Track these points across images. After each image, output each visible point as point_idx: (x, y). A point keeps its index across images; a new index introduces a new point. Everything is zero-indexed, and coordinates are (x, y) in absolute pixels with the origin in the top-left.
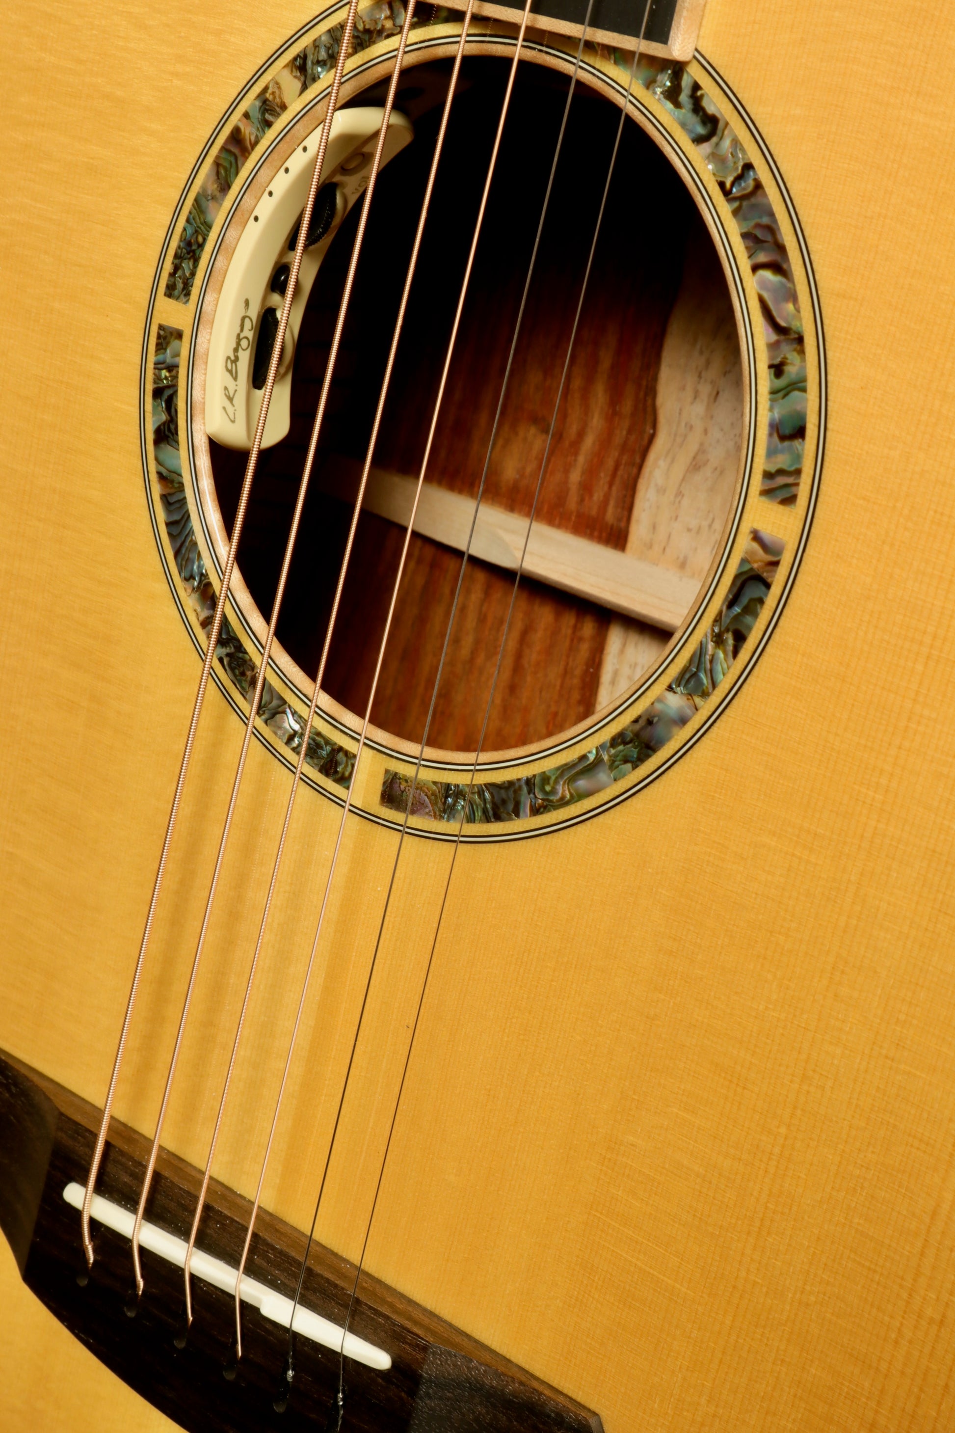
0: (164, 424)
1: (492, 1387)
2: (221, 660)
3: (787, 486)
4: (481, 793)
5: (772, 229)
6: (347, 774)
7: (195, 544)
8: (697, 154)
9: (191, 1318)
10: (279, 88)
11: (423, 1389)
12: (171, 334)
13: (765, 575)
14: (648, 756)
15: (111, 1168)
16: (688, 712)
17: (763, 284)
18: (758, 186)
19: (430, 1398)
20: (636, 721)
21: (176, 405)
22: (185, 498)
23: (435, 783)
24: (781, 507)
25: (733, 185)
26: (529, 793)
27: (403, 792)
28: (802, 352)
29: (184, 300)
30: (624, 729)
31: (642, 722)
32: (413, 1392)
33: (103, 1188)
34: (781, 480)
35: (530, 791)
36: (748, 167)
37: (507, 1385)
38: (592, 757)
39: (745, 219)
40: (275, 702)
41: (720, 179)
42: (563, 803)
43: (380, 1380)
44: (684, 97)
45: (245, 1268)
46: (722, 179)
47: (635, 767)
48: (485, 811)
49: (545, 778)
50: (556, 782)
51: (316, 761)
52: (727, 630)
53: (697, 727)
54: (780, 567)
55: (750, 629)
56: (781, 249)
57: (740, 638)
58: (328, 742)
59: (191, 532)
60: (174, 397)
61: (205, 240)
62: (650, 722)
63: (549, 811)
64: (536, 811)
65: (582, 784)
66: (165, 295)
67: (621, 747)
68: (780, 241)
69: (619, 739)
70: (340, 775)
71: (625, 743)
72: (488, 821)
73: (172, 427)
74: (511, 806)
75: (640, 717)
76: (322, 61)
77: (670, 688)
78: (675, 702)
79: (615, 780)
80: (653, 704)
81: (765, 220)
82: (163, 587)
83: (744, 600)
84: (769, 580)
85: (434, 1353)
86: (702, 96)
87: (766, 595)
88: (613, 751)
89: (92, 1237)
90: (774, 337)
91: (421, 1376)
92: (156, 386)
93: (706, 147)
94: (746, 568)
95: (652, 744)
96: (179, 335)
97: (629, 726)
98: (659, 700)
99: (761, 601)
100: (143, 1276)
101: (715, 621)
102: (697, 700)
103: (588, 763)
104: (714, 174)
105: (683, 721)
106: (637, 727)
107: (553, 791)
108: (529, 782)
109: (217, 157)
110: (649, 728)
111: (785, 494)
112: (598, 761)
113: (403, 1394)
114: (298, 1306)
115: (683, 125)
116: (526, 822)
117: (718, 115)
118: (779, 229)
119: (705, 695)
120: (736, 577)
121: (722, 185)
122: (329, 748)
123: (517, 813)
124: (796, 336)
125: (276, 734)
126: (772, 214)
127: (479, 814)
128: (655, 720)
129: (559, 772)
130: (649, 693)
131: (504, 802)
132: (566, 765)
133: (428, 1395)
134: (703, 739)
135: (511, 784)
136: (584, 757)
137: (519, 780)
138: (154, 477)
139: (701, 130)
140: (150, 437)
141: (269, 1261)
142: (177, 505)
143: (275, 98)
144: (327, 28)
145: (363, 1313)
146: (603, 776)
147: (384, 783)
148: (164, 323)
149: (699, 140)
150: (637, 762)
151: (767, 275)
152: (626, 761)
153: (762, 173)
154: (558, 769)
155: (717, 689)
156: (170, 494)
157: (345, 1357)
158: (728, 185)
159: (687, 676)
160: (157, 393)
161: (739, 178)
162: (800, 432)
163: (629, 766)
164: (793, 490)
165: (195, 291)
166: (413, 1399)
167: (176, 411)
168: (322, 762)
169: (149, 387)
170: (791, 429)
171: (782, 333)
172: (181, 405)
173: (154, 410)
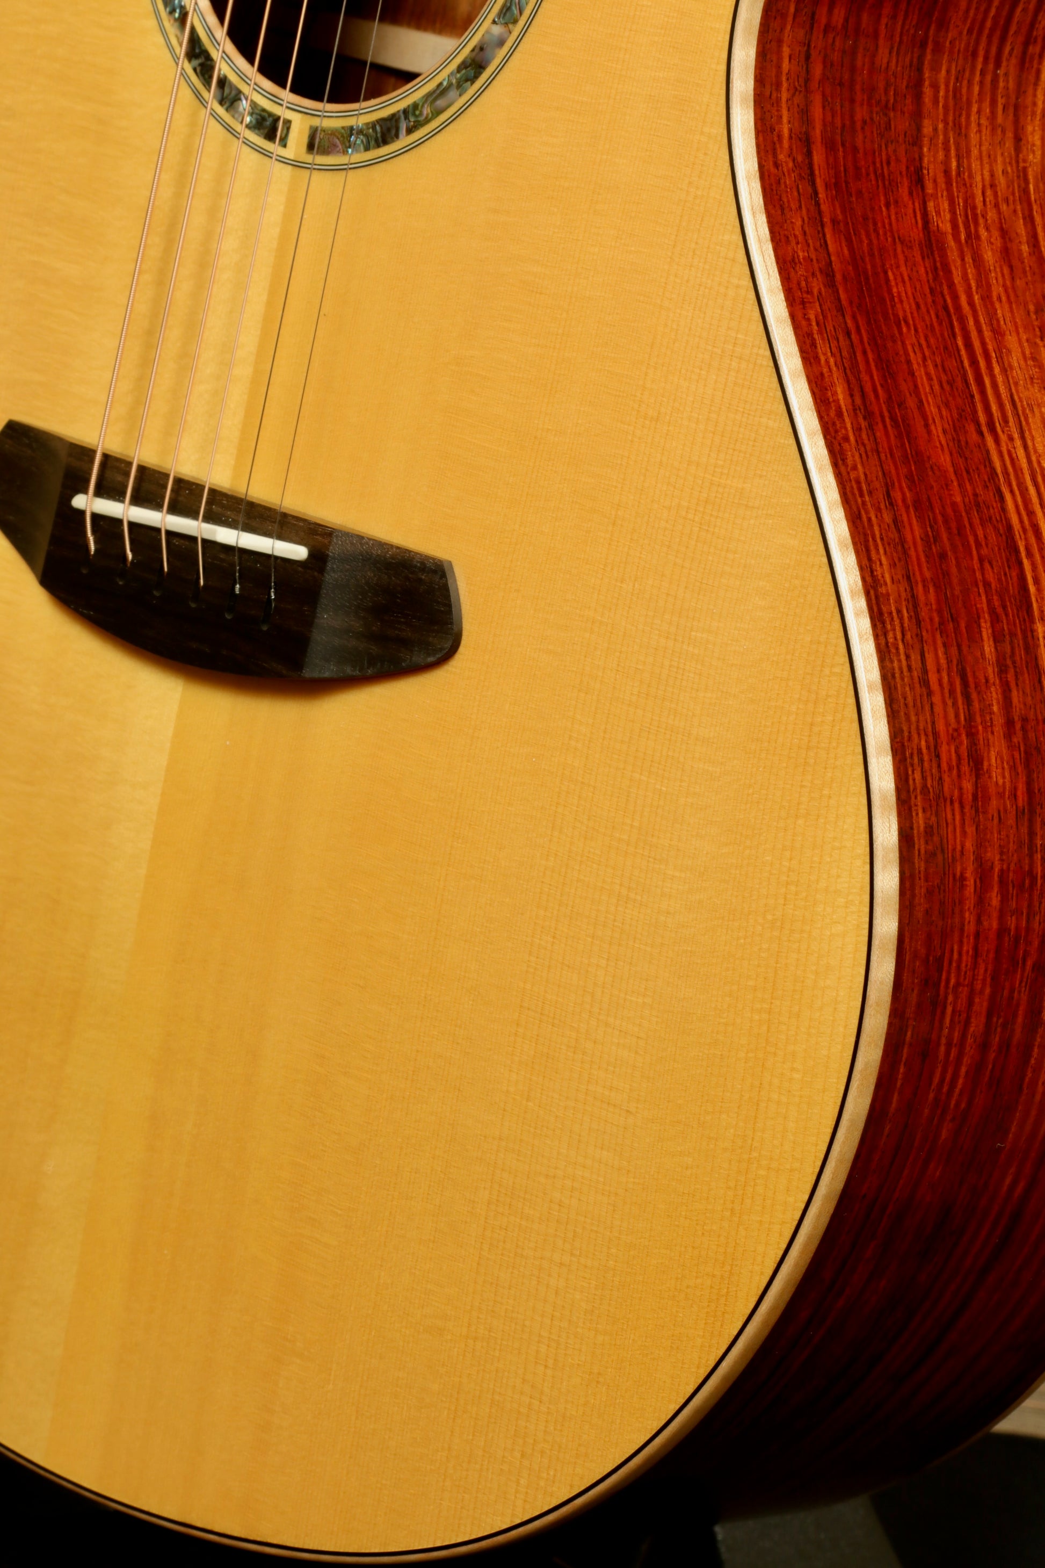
1: (378, 555)
2: (195, 70)
4: (374, 127)
6: (284, 136)
9: (166, 569)
11: (329, 565)
14: (480, 73)
15: (109, 474)
16: (506, 36)
19: (334, 571)
20: (473, 50)
23: (343, 128)
26: (405, 120)
30: (466, 58)
31: (477, 50)
32: (322, 570)
33: (101, 491)
35: (406, 118)
37: (388, 552)
38: (445, 83)
40: (234, 93)
42: (427, 121)
43: (300, 569)
45: (204, 517)
47: (473, 83)
48: (376, 140)
49: (415, 106)
50: (423, 106)
51: (262, 131)
53: (511, 45)
58: (270, 114)
62: (482, 49)
63: (418, 129)
64: (410, 131)
65: (440, 103)
67: (464, 71)
69: (463, 66)
70: (279, 138)
71: (466, 68)
72: (378, 146)
74: (393, 132)
75: (475, 46)
77: (494, 22)
78: (497, 30)
79: (460, 95)
80: (483, 35)
82: (152, 23)
85: (337, 536)
88: (458, 75)
89: (94, 532)
91: (328, 555)
95: (483, 64)
97: (468, 55)
98: (487, 32)
100: (131, 550)
102: (511, 26)
103: (443, 87)
105: (501, 43)
106: (474, 53)
107: (421, 114)
108: (405, 112)
110: (481, 53)
112: (450, 85)
113: (316, 574)
114: (241, 533)
116: (404, 140)
119: (515, 22)
122: (271, 119)
123: (397, 136)
125: (233, 117)
127: (372, 143)
128: (485, 46)
129: (424, 99)
130: (481, 28)
131: (389, 130)
132: (429, 92)
133: (332, 569)
134: (515, 52)
135: (393, 115)
136: (441, 84)
137: (399, 111)
141: (223, 506)
145: (289, 523)
146: (453, 93)
147: (309, 137)
150: (473, 80)
152: (467, 80)
154: (423, 97)
155: (523, 16)
157: (277, 558)
159: (504, 11)
163: (469, 83)
166: (323, 575)
168: (266, 131)
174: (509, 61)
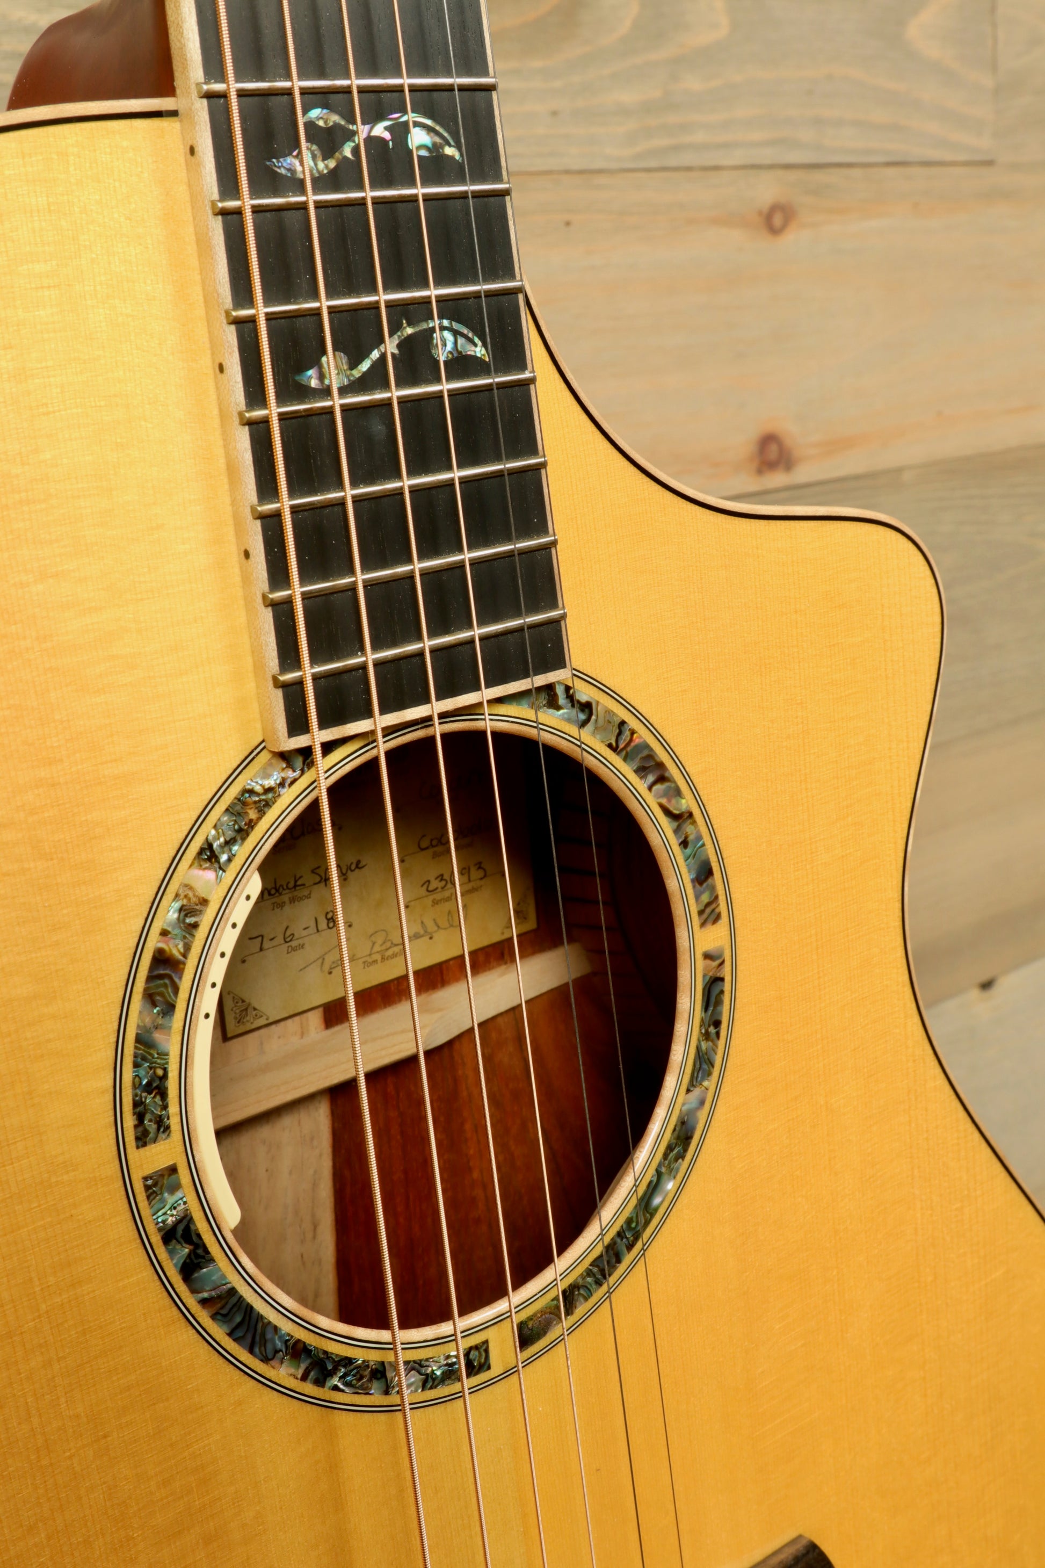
0: (189, 1255)
3: (713, 910)
4: (590, 1273)
5: (651, 756)
6: (483, 1360)
7: (267, 1324)
8: (587, 735)
10: (191, 888)
12: (162, 1176)
13: (718, 975)
14: (690, 1144)
16: (703, 1095)
17: (658, 796)
18: (633, 732)
20: (674, 1130)
21: (197, 1231)
22: (241, 1297)
24: (715, 926)
25: (617, 741)
26: (622, 1240)
27: (532, 1329)
28: (694, 823)
29: (164, 1136)
30: (669, 1142)
31: (678, 1127)
34: (708, 910)
35: (623, 1238)
36: (623, 723)
38: (654, 1178)
39: (632, 759)
41: (607, 743)
42: (648, 1224)
44: (562, 700)
46: (609, 742)
47: (683, 1158)
48: (597, 1281)
49: (630, 1221)
50: (640, 1215)
52: (709, 1026)
53: (711, 1099)
54: (726, 962)
55: (721, 1013)
56: (660, 765)
57: (717, 1024)
59: (260, 1317)
60: (192, 1227)
61: (165, 1070)
62: (683, 1123)
63: (641, 1237)
64: (630, 1247)
65: (655, 1199)
66: (138, 1147)
67: (672, 1154)
68: (658, 760)
69: (667, 1151)
70: (477, 1367)
72: (603, 1284)
73: (200, 1251)
74: (614, 1260)
75: (676, 1126)
76: (231, 839)
77: (688, 1091)
78: (696, 1096)
79: (676, 1177)
80: (681, 1110)
81: (645, 753)
83: (713, 999)
84: (722, 976)
86: (574, 692)
87: (723, 986)
88: (667, 1162)
90: (675, 824)
92: (162, 1233)
93: (590, 727)
94: (707, 978)
95: (689, 1134)
96: (173, 1170)
97: (671, 1138)
98: (683, 1104)
99: (722, 992)
101: (701, 1026)
102: (706, 1083)
103: (654, 1183)
104: (602, 742)
105: (702, 1103)
106: (676, 1133)
107: (639, 1223)
108: (620, 1233)
109: (146, 990)
110: (684, 1126)
111: (713, 917)
112: (659, 1176)
115: (569, 720)
116: (628, 1258)
117: (589, 700)
118: (656, 754)
120: (704, 989)
121: (610, 746)
123: (619, 1260)
124: (688, 814)
126: (647, 746)
127: (594, 1287)
129: (637, 1208)
130: (676, 1106)
131: (609, 1262)
132: (639, 1199)
135: (609, 1246)
136: (651, 1182)
137: (613, 1239)
138: (196, 1309)
139: (582, 717)
142: (233, 1309)
143: (189, 900)
144: (224, 808)
146: (666, 1182)
148: (147, 1172)
149: (583, 724)
150: (685, 1154)
151: (658, 787)
152: (677, 1159)
153: (633, 723)
155: (715, 1066)
156: (222, 1308)
158: (614, 744)
159: (696, 1074)
160: (169, 1236)
161: (620, 734)
162: (710, 873)
163: (680, 1160)
164: (717, 911)
165: (174, 1122)
167: (199, 1236)
169: (156, 1239)
170: (704, 874)
171: (679, 818)
172: (201, 1226)
173: (171, 1253)
174: (714, 1114)
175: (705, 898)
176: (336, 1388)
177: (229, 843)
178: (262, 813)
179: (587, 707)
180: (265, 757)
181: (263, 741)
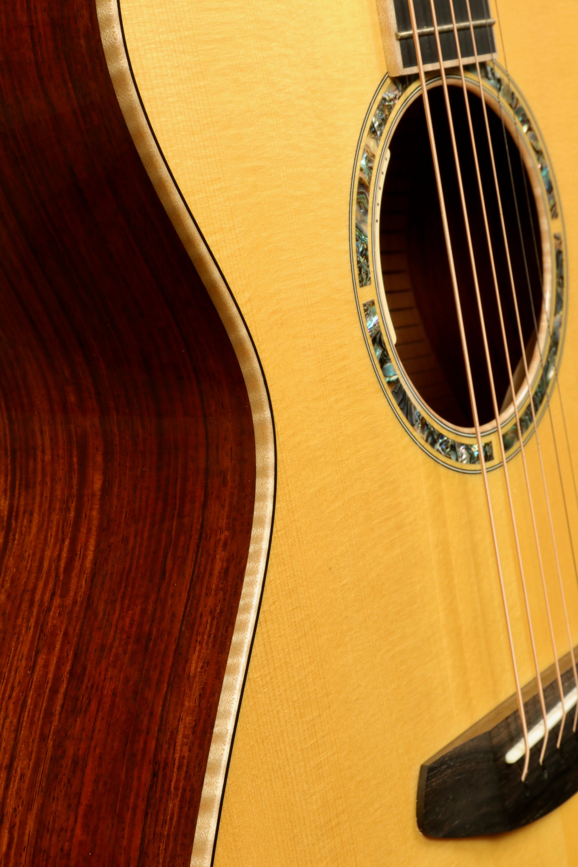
0: (382, 354)
3: (555, 210)
5: (525, 114)
7: (411, 404)
8: (501, 97)
10: (369, 148)
12: (370, 305)
13: (560, 249)
14: (558, 347)
16: (561, 319)
17: (530, 138)
18: (517, 100)
20: (552, 337)
21: (383, 340)
22: (401, 385)
23: (513, 425)
24: (557, 220)
25: (512, 103)
27: (508, 440)
28: (544, 157)
29: (369, 283)
35: (537, 396)
36: (513, 93)
38: (546, 363)
39: (519, 114)
44: (490, 75)
46: (509, 103)
49: (539, 386)
50: (542, 384)
52: (560, 278)
53: (564, 322)
54: (563, 242)
55: (563, 272)
57: (562, 278)
59: (409, 399)
60: (382, 337)
61: (367, 245)
62: (554, 333)
63: (544, 398)
64: (541, 402)
66: (360, 287)
67: (552, 351)
68: (528, 117)
69: (550, 349)
71: (553, 348)
73: (385, 353)
75: (552, 334)
77: (555, 315)
78: (557, 320)
80: (553, 325)
81: (523, 112)
83: (560, 263)
84: (562, 250)
86: (494, 72)
87: (563, 256)
88: (550, 355)
90: (538, 156)
92: (372, 338)
93: (502, 92)
94: (557, 250)
95: (557, 341)
96: (373, 303)
97: (550, 341)
98: (554, 323)
99: (563, 260)
101: (556, 277)
102: (561, 312)
104: (507, 102)
106: (552, 339)
109: (358, 199)
110: (555, 336)
111: (556, 214)
112: (549, 363)
115: (494, 87)
117: (500, 77)
119: (562, 308)
120: (556, 256)
121: (510, 105)
124: (541, 152)
126: (523, 109)
128: (555, 331)
134: (567, 326)
136: (545, 366)
138: (386, 386)
139: (498, 86)
140: (378, 366)
142: (399, 391)
143: (369, 153)
144: (376, 106)
147: (503, 442)
148: (365, 302)
149: (499, 90)
150: (557, 352)
151: (529, 133)
152: (554, 354)
153: (517, 95)
156: (395, 389)
159: (557, 305)
160: (374, 341)
161: (513, 99)
162: (552, 188)
163: (556, 356)
164: (557, 211)
165: (372, 276)
167: (384, 343)
169: (370, 341)
170: (550, 189)
171: (539, 153)
172: (385, 338)
173: (375, 350)
174: (566, 332)
175: (552, 203)
176: (438, 450)
177: (380, 125)
178: (390, 112)
179: (499, 81)
180: (389, 81)
181: (387, 73)
